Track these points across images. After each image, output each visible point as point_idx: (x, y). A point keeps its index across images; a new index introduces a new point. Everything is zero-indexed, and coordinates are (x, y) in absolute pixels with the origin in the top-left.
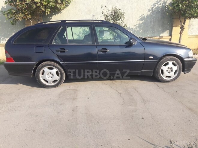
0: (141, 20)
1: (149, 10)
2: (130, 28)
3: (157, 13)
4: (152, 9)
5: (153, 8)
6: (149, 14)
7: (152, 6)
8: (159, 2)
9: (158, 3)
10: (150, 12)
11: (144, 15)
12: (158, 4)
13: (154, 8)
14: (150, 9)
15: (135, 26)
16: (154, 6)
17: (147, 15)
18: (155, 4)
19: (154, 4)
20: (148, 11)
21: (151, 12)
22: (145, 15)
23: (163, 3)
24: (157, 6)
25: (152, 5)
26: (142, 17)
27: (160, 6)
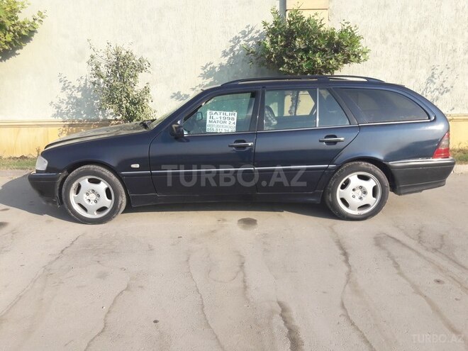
0: (206, 76)
1: (224, 52)
2: (181, 94)
3: (243, 60)
4: (232, 50)
5: (233, 47)
6: (225, 61)
7: (232, 44)
8: (248, 34)
9: (246, 36)
10: (227, 58)
11: (212, 66)
12: (246, 39)
13: (238, 47)
14: (228, 50)
15: (193, 89)
16: (236, 44)
17: (221, 66)
18: (239, 38)
19: (237, 39)
20: (220, 54)
21: (230, 58)
22: (216, 64)
23: (257, 35)
24: (242, 42)
25: (230, 41)
26: (208, 68)
27: (251, 43)
